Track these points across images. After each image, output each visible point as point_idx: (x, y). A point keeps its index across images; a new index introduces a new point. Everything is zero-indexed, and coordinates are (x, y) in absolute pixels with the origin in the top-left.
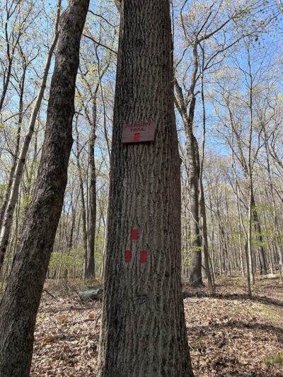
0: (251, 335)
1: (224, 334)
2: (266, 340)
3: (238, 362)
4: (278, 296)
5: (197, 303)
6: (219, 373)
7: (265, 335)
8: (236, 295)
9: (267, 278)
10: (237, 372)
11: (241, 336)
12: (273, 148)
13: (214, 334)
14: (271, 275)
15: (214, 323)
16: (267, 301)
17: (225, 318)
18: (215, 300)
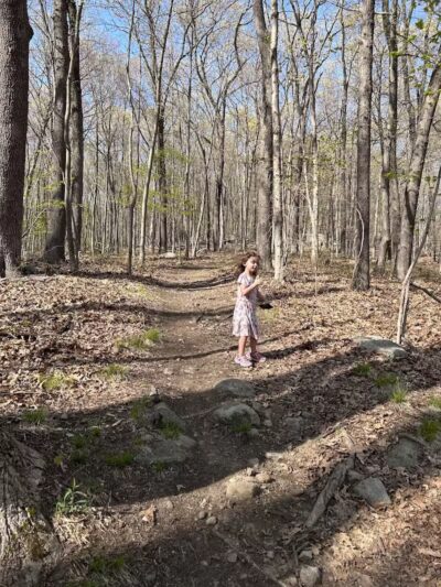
0: (111, 317)
1: (71, 318)
2: (129, 321)
3: (78, 347)
4: (168, 278)
5: (44, 281)
6: (46, 361)
7: (132, 317)
8: (110, 273)
9: (164, 258)
10: (74, 358)
11: (97, 319)
12: (203, 63)
13: (57, 318)
14: (170, 254)
15: (61, 306)
16: (150, 281)
17: (81, 299)
18: (75, 279)
